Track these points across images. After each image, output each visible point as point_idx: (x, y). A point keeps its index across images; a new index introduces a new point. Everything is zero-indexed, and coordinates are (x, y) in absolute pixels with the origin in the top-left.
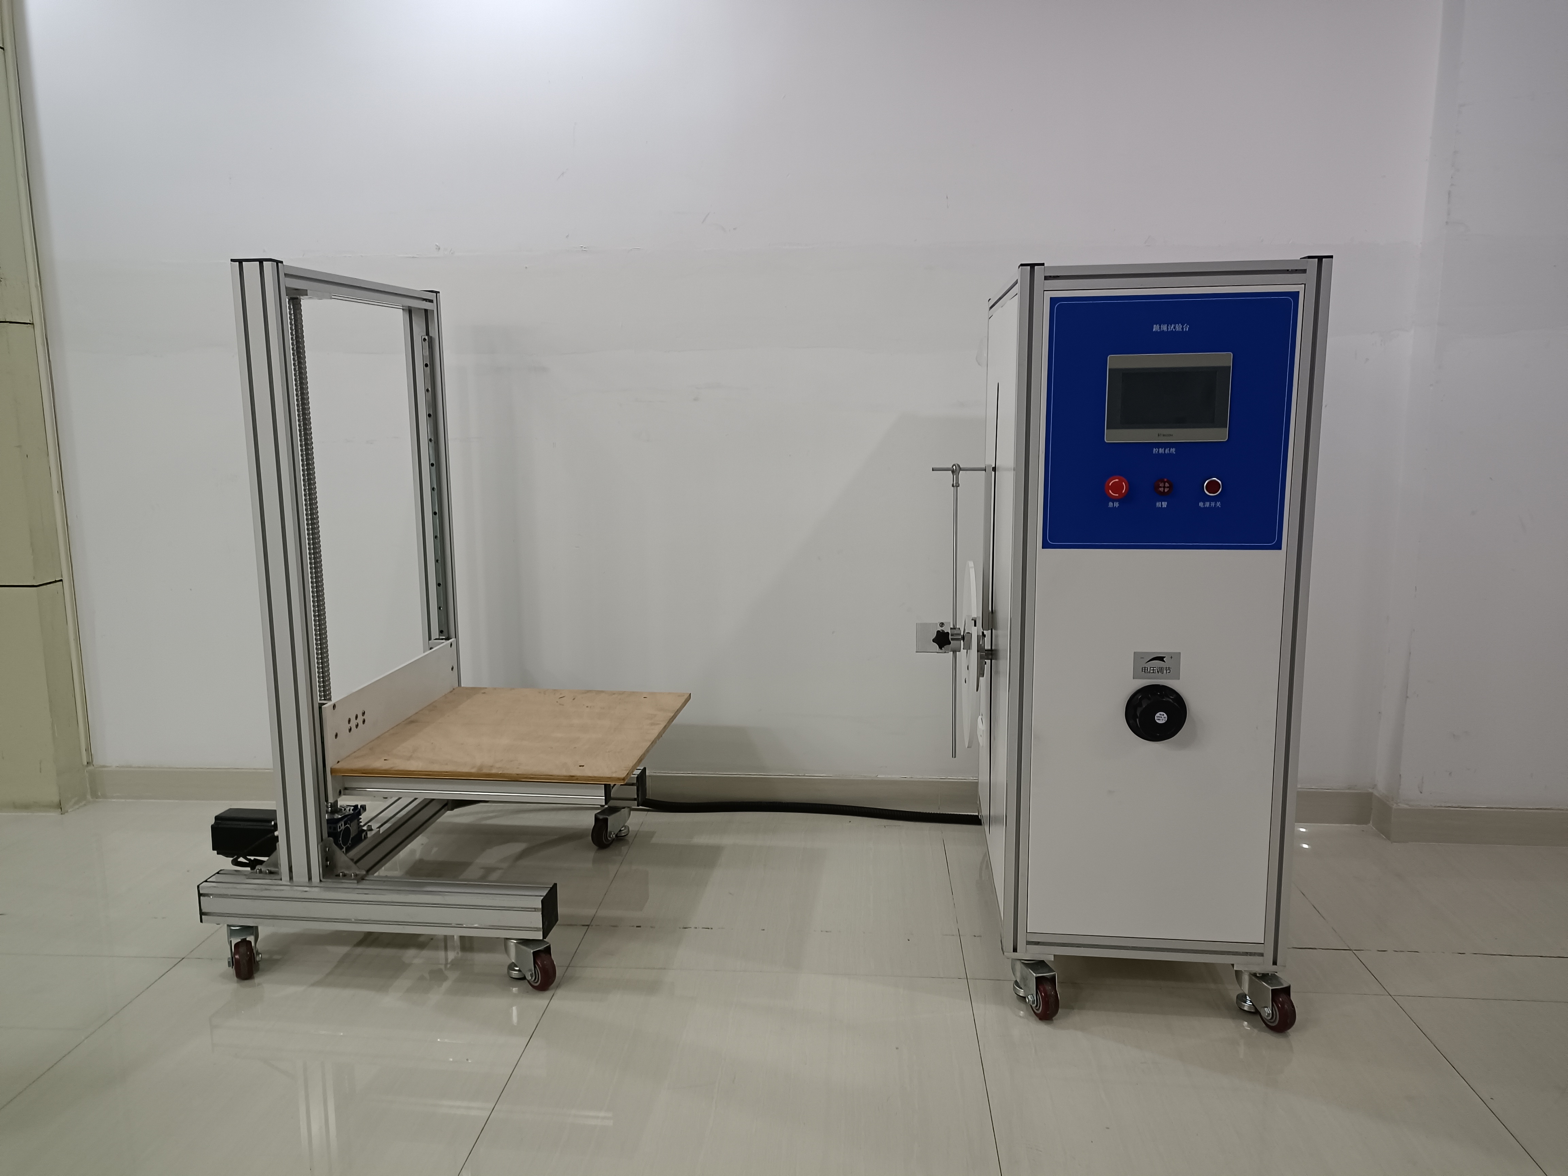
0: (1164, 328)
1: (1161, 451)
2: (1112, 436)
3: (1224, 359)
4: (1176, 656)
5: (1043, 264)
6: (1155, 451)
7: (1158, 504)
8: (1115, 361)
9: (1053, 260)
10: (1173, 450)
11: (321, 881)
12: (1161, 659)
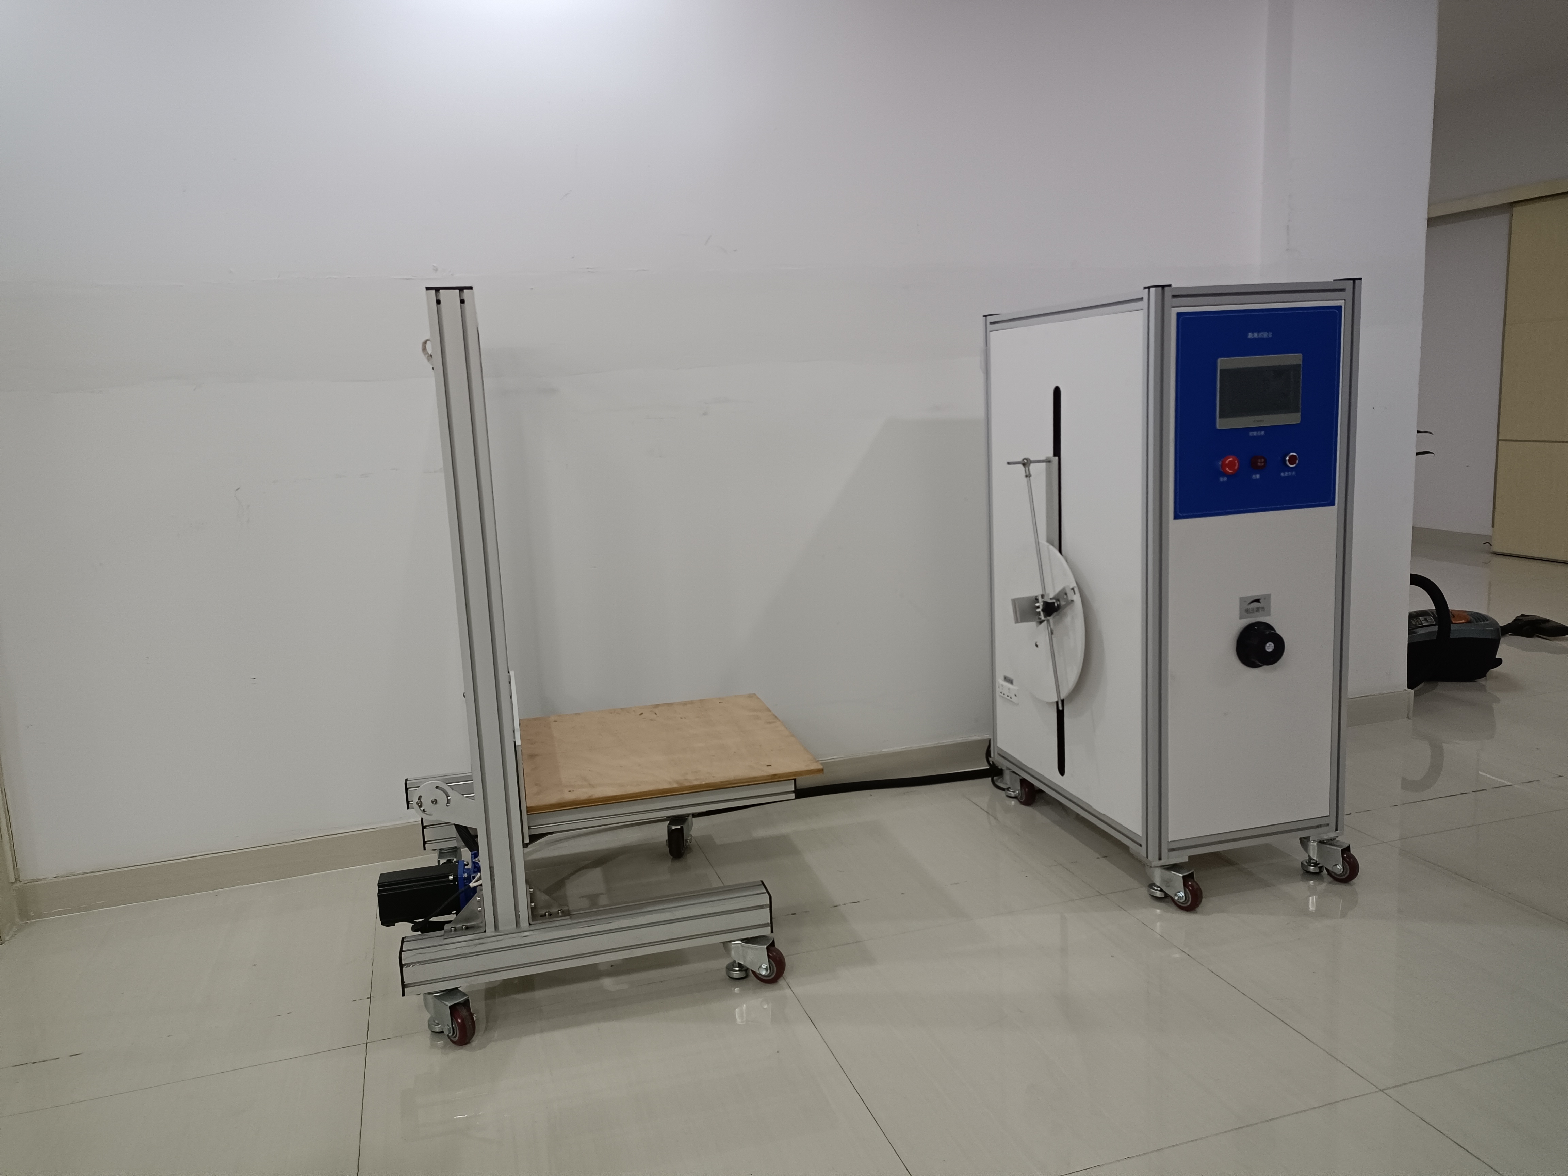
0: (1256, 335)
1: (1255, 433)
2: (1222, 424)
3: (1295, 359)
4: (1268, 597)
5: (1170, 286)
6: (1251, 434)
7: (1254, 477)
8: (1222, 363)
9: (1178, 282)
10: (1263, 433)
11: (530, 924)
12: (1257, 601)
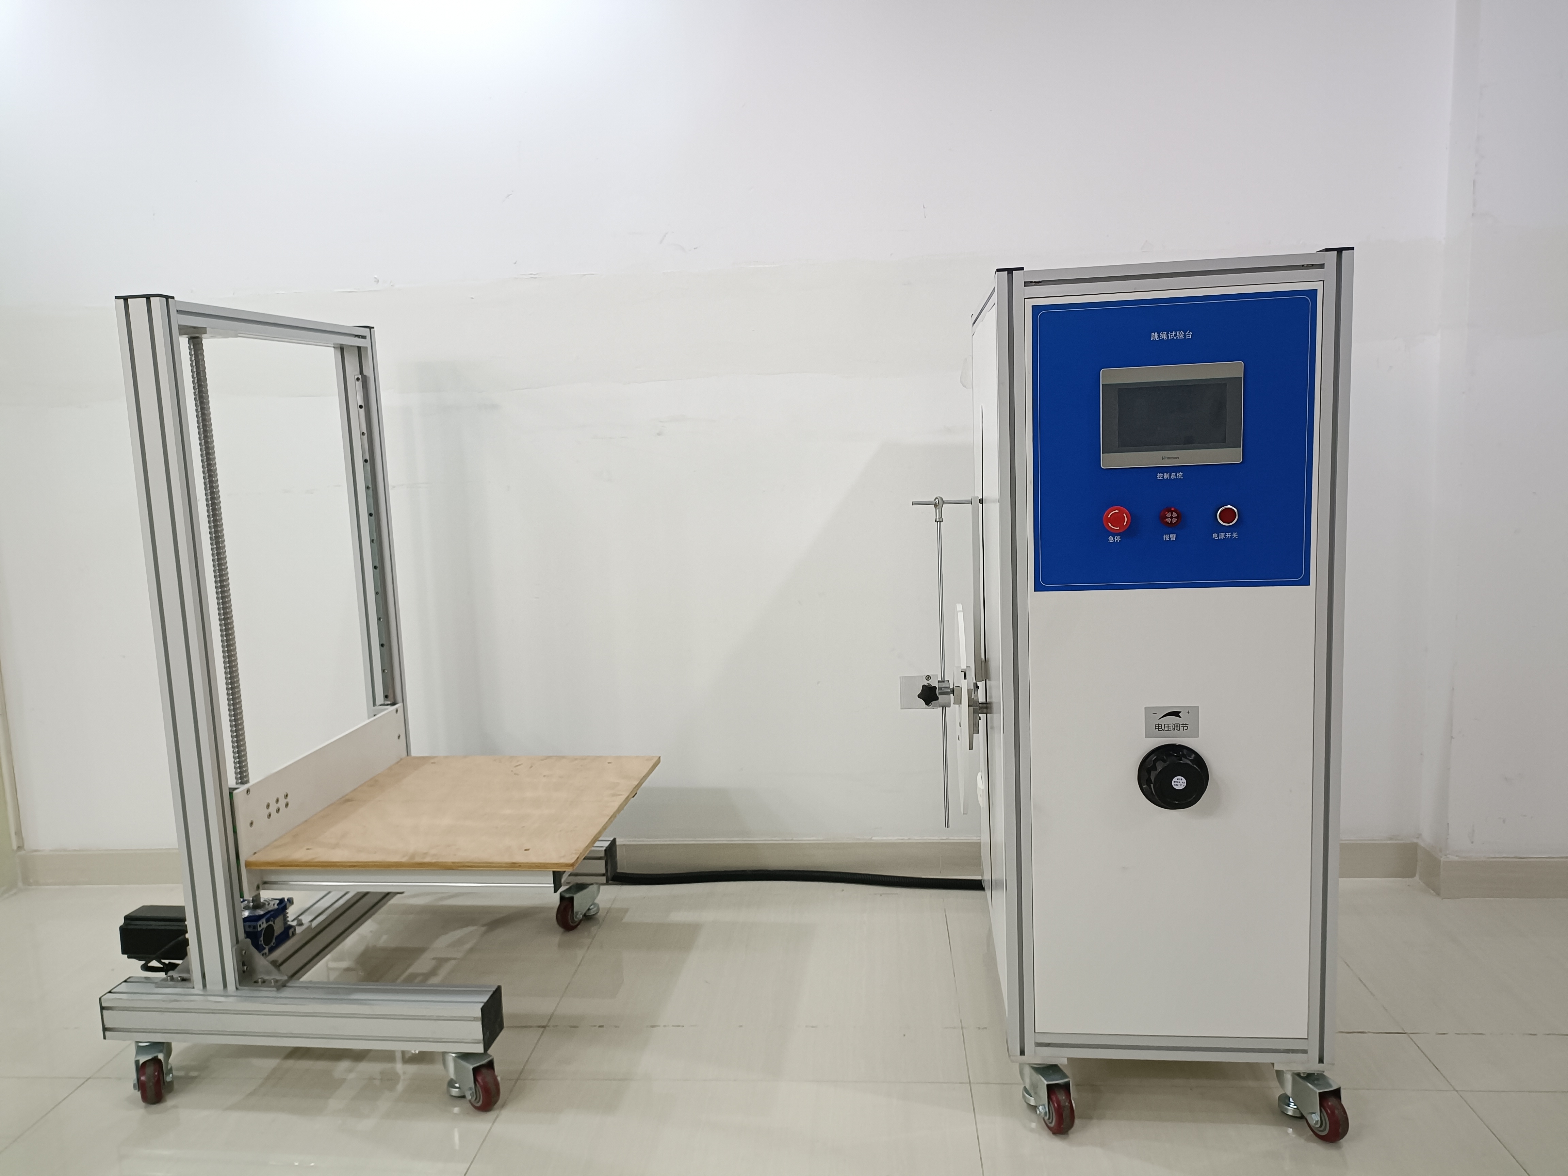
0: (1164, 336)
1: (1166, 476)
2: (1110, 461)
3: (1234, 369)
4: (1194, 711)
5: (1022, 269)
6: (1159, 476)
7: (1166, 537)
8: (1110, 376)
9: (1033, 265)
10: (1180, 475)
11: (237, 989)
12: (1176, 714)
